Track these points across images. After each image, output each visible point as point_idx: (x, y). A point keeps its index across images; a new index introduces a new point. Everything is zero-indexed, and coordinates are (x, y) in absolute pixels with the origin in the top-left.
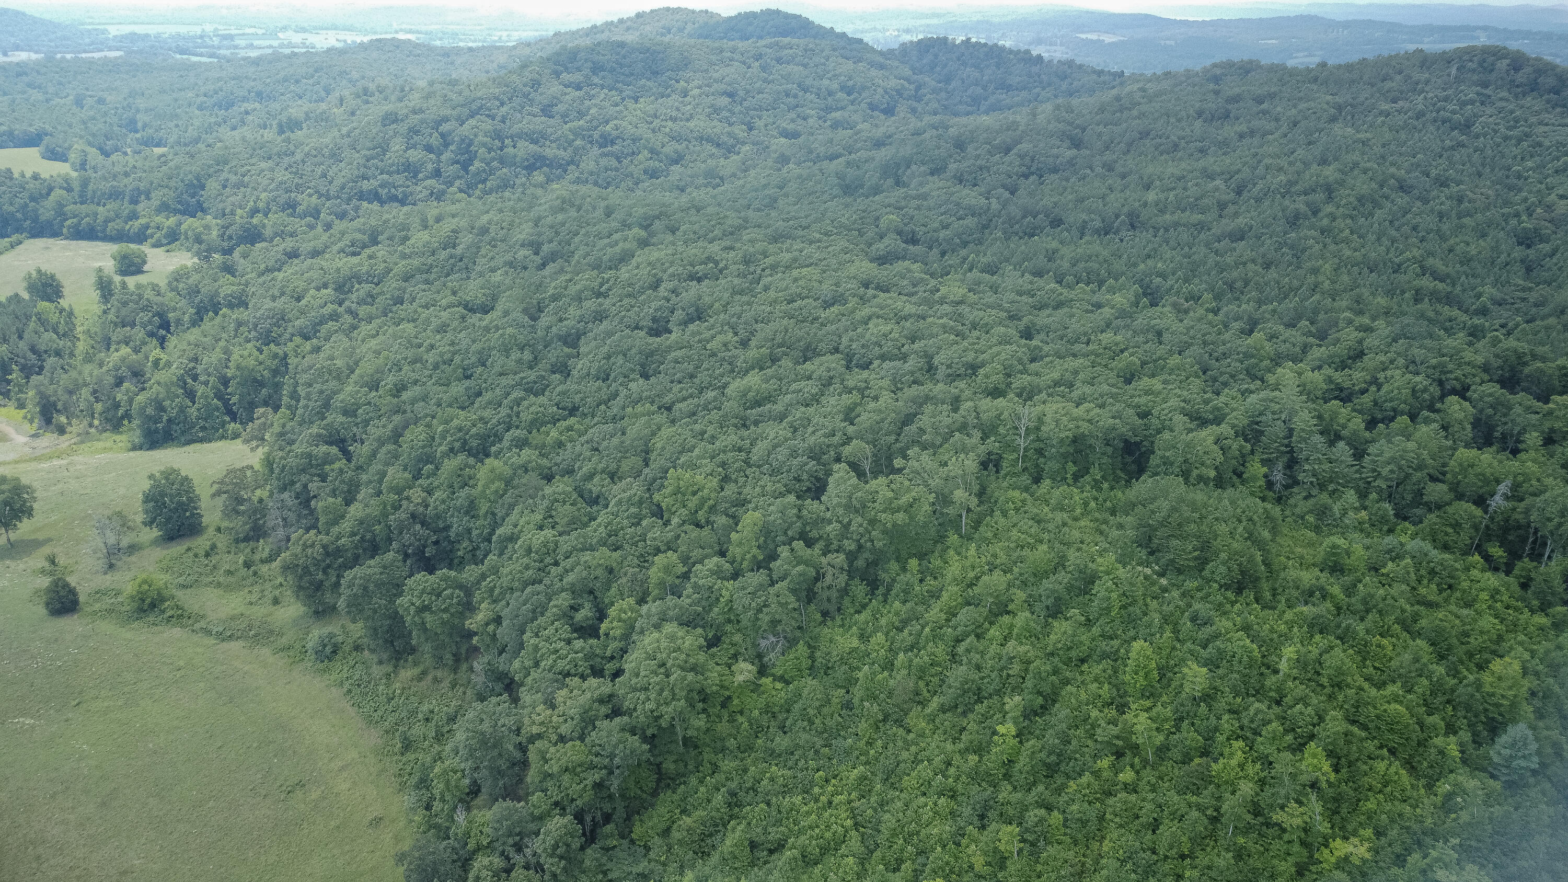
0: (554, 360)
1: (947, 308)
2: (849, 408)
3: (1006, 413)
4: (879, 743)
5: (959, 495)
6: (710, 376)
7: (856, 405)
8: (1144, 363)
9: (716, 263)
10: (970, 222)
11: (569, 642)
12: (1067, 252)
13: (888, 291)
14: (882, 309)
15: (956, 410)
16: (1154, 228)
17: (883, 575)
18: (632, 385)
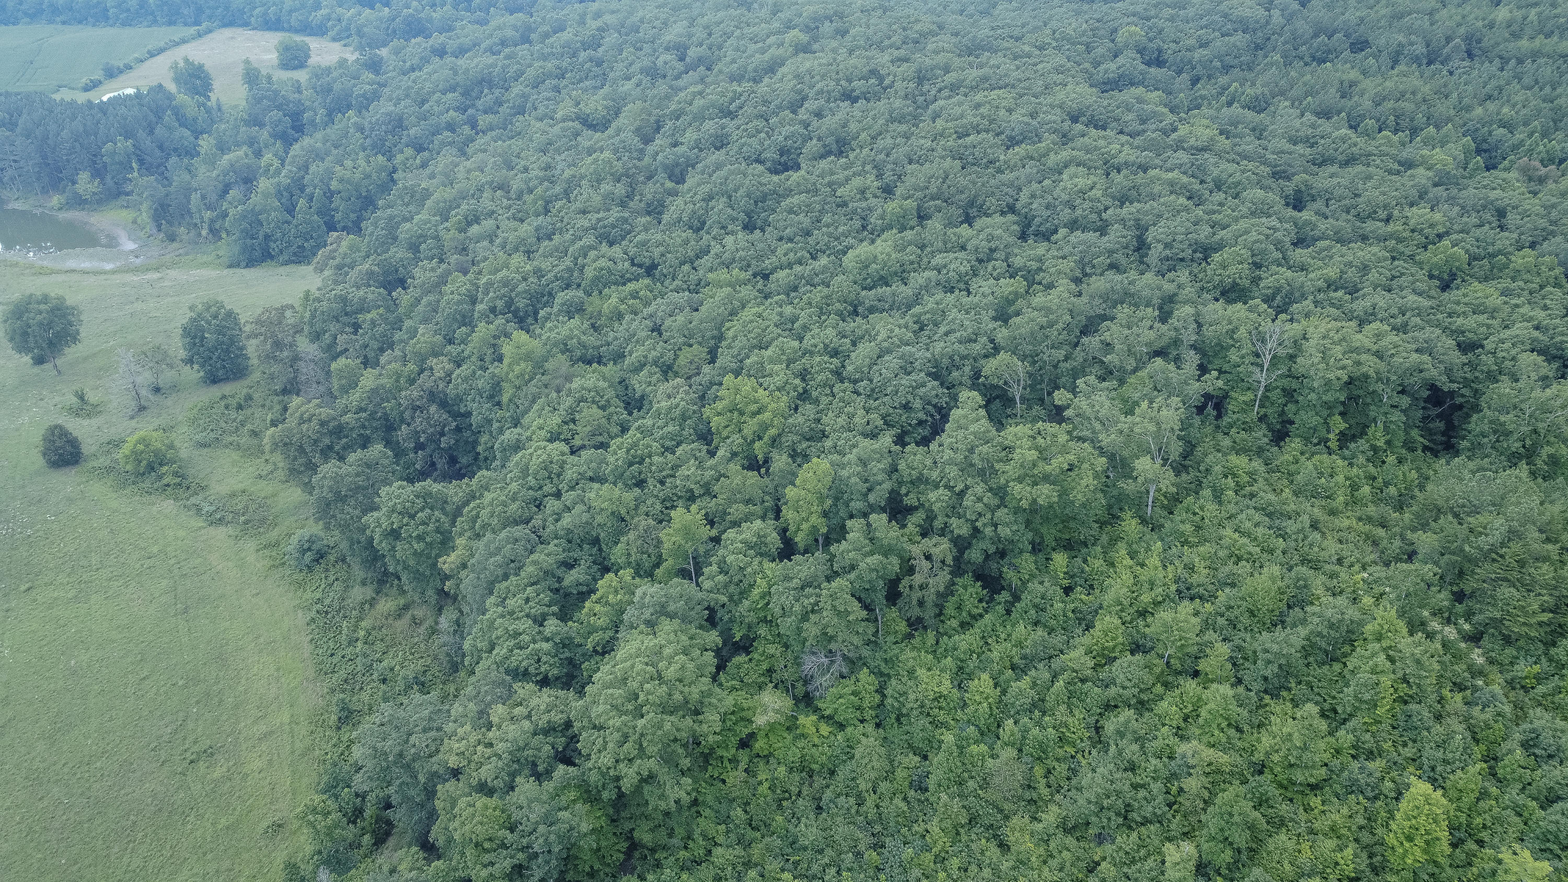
0: (649, 196)
1: (1183, 157)
2: (1007, 299)
3: (1242, 330)
4: (955, 862)
5: (1144, 465)
6: (830, 235)
7: (1017, 295)
8: (1474, 258)
9: (881, 79)
10: (1239, 39)
11: (540, 621)
12: (1370, 86)
13: (1104, 128)
14: (1088, 152)
15: (1164, 317)
16: (1501, 58)
17: (1010, 575)
18: (729, 240)
